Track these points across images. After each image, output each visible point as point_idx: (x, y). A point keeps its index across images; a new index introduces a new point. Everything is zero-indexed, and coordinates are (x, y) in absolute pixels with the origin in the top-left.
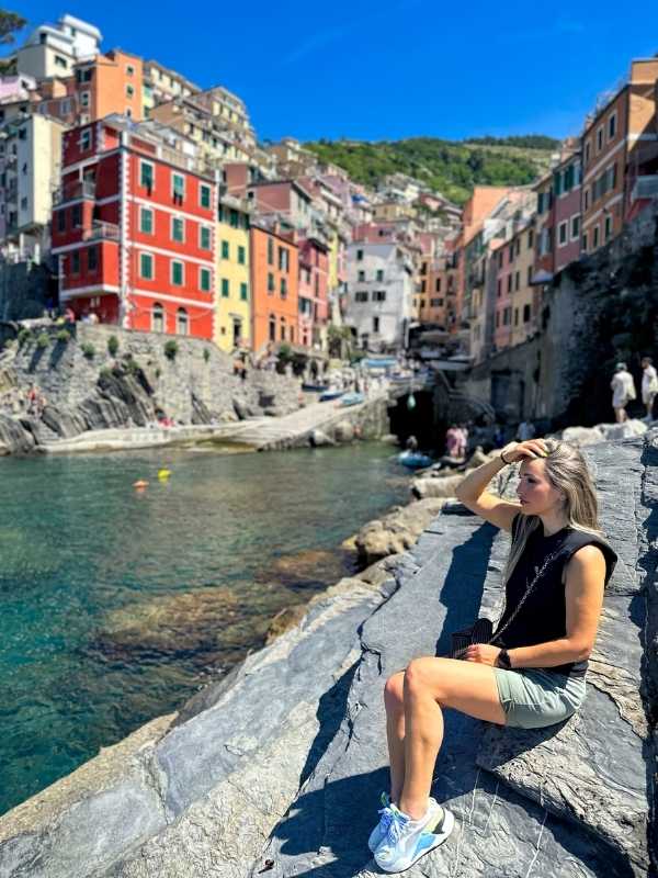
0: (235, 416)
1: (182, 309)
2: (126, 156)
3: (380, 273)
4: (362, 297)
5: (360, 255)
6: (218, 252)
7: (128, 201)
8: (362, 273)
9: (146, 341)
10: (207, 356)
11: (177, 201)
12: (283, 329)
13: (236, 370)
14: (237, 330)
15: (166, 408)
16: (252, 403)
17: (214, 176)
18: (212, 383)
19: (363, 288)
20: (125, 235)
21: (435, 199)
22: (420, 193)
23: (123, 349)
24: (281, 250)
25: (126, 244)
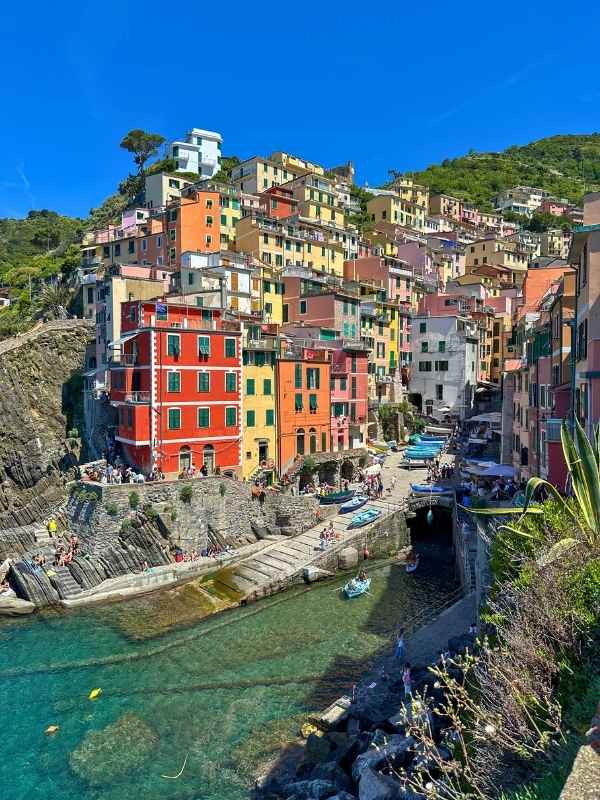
0: (252, 537)
1: (209, 446)
2: (154, 334)
3: (442, 344)
4: (426, 367)
5: (423, 328)
6: (243, 391)
7: (156, 370)
8: (425, 344)
9: (164, 491)
10: (222, 492)
11: (203, 359)
12: (313, 439)
13: (254, 496)
14: (263, 450)
15: (182, 545)
16: (270, 522)
17: (239, 329)
18: (228, 513)
19: (426, 358)
20: (154, 398)
21: (560, 205)
22: (543, 201)
23: (142, 500)
24: (309, 371)
25: (155, 405)
